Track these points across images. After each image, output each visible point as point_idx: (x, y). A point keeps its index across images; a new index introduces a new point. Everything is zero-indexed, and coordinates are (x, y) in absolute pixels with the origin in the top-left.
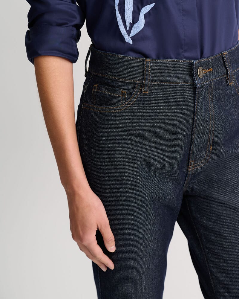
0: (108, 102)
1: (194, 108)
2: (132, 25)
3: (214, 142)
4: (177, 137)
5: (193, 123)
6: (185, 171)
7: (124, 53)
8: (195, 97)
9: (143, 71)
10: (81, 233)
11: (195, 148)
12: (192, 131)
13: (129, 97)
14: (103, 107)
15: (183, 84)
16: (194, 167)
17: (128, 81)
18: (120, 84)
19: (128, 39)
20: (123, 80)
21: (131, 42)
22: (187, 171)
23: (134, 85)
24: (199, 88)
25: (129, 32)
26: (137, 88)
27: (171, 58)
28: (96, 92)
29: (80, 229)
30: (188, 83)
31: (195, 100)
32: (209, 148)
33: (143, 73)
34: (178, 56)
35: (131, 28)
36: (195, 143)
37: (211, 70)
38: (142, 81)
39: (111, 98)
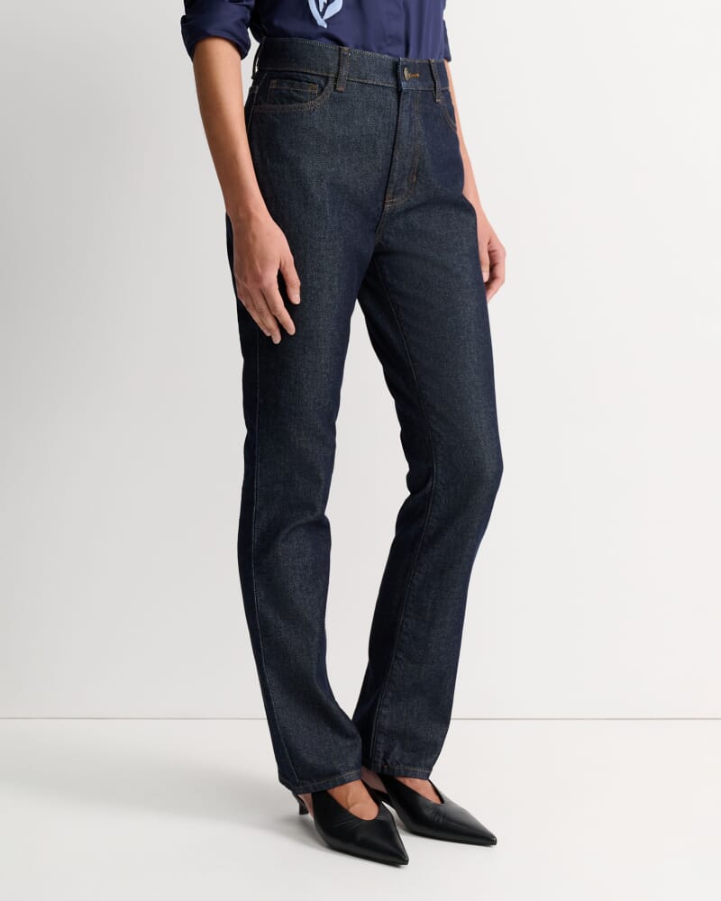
0: (291, 99)
1: (398, 116)
2: (326, 6)
3: (419, 170)
4: (375, 152)
5: (395, 139)
6: (381, 207)
7: (316, 39)
8: (399, 104)
9: (339, 61)
10: (259, 270)
11: (395, 174)
12: (393, 149)
13: (320, 94)
14: (286, 106)
15: (386, 85)
16: (392, 202)
17: (320, 74)
18: (309, 76)
19: (321, 22)
20: (313, 72)
21: (326, 26)
22: (384, 207)
23: (327, 78)
24: (405, 93)
25: (322, 14)
26: (331, 83)
27: (371, 51)
28: (275, 89)
29: (257, 264)
30: (391, 84)
31: (399, 106)
32: (412, 178)
33: (339, 65)
34: (380, 50)
35: (325, 9)
36: (397, 166)
37: (418, 75)
38: (338, 73)
39: (295, 94)
